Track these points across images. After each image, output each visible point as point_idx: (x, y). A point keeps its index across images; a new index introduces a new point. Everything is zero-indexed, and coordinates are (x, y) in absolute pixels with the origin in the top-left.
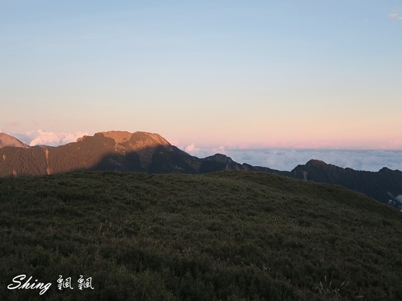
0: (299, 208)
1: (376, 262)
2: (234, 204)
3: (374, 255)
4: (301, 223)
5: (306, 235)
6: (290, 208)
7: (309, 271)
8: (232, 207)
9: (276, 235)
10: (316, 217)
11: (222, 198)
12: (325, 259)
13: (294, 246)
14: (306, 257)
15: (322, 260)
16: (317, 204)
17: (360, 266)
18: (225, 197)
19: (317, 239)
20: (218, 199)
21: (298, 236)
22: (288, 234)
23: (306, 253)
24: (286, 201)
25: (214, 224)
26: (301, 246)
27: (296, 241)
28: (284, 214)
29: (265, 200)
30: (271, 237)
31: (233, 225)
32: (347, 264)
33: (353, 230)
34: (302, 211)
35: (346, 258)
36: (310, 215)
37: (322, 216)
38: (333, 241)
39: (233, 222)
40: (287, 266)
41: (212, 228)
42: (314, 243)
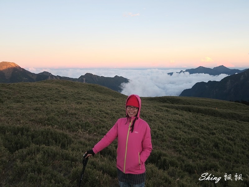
0: (78, 96)
1: (105, 117)
2: (49, 96)
3: (105, 115)
4: (78, 103)
5: (78, 109)
6: (74, 96)
7: (78, 125)
8: (48, 98)
9: (65, 110)
10: (85, 99)
11: (43, 94)
12: (85, 118)
13: (72, 114)
14: (77, 118)
15: (83, 119)
16: (86, 94)
17: (98, 120)
18: (45, 93)
19: (83, 110)
20: (42, 94)
21: (75, 109)
22: (71, 109)
23: (77, 117)
24: (73, 93)
25: (37, 107)
26: (76, 114)
27: (74, 112)
28: (72, 99)
29: (63, 93)
30: (62, 111)
31: (46, 107)
32: (94, 120)
33: (99, 104)
34: (79, 97)
35: (94, 117)
36: (83, 98)
37: (87, 99)
38: (89, 110)
39: (46, 105)
40: (68, 124)
41: (36, 110)
42: (81, 112)
